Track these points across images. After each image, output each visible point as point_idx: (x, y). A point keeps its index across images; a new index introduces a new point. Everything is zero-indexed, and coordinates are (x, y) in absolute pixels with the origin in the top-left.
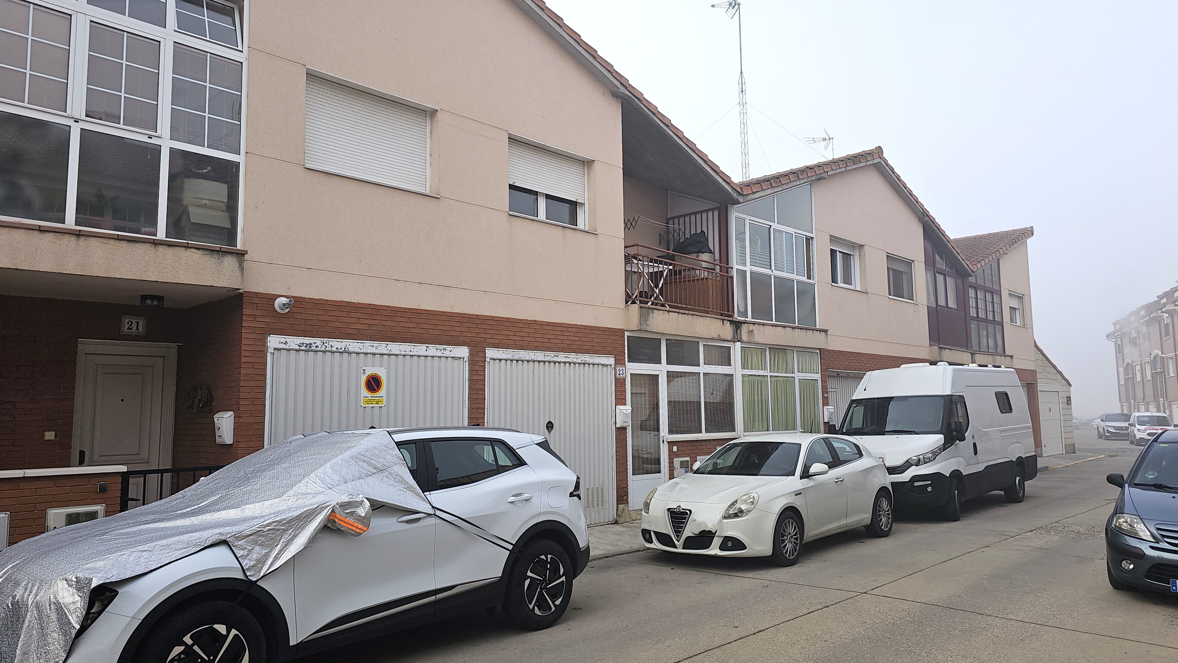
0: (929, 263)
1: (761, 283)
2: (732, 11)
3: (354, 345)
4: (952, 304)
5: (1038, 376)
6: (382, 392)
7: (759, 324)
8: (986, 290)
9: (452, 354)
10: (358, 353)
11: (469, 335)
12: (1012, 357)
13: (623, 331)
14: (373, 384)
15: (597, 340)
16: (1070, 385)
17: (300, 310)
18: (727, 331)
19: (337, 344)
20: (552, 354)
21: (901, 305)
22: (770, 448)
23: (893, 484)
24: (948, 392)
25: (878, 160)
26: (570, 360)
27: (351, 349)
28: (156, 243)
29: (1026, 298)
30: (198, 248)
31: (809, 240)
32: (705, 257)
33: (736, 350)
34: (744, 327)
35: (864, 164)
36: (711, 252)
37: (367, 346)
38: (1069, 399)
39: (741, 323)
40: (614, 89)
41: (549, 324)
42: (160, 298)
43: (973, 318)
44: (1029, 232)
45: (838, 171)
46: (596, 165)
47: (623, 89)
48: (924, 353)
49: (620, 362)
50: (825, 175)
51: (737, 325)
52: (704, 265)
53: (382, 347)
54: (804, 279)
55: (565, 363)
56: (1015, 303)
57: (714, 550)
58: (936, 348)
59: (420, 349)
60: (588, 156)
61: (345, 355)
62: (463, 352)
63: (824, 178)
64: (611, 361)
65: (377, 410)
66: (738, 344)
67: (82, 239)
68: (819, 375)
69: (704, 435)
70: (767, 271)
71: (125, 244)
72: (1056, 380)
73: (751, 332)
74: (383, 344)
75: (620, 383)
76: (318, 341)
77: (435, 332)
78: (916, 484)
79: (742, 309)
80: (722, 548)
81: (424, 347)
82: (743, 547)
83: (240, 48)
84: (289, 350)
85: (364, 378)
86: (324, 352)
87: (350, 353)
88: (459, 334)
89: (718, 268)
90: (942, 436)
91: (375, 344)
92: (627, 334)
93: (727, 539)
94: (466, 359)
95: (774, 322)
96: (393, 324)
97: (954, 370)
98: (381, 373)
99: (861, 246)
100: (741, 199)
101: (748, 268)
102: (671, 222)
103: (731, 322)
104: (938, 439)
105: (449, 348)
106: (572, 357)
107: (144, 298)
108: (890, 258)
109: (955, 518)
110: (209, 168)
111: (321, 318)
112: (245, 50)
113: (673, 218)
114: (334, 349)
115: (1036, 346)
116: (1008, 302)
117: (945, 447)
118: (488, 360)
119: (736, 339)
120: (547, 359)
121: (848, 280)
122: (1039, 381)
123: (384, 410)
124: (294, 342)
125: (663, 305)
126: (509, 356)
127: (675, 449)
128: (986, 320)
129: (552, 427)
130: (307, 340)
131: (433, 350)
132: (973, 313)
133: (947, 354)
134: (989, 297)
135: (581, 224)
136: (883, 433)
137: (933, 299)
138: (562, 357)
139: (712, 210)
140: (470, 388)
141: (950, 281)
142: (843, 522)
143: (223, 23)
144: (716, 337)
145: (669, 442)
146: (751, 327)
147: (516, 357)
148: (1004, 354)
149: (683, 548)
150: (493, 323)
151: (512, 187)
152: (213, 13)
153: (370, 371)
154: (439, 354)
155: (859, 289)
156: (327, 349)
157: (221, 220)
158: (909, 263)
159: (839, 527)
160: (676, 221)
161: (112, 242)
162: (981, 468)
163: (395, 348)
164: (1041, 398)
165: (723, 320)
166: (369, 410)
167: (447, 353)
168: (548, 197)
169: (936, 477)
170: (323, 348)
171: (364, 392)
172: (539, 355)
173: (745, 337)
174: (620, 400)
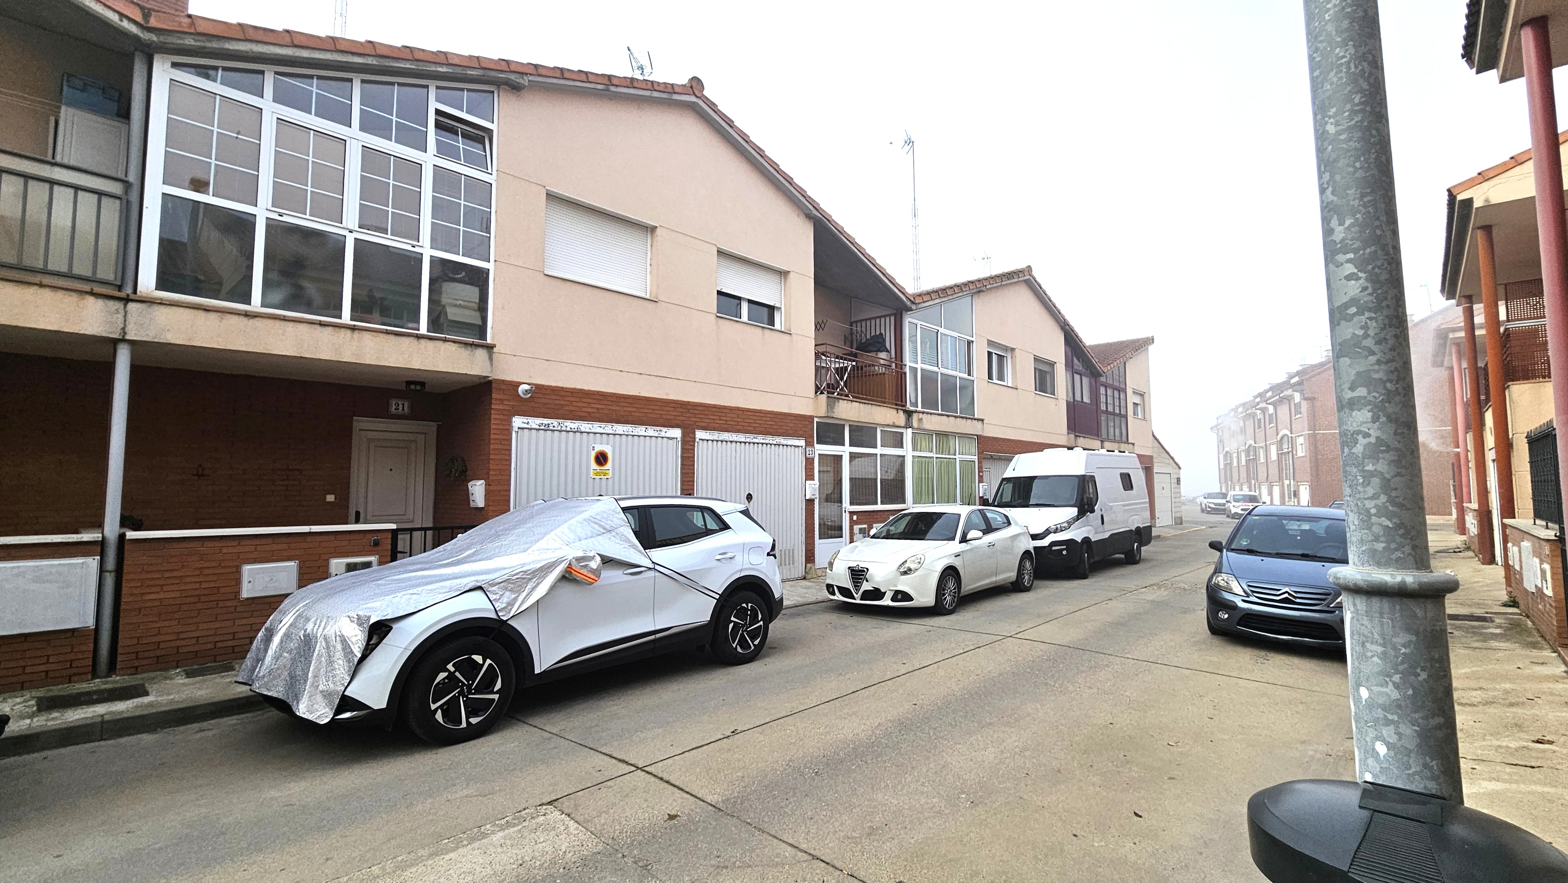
0: (1069, 365)
1: (929, 379)
2: (907, 148)
3: (585, 426)
4: (1086, 400)
5: (1155, 460)
6: (609, 466)
7: (927, 413)
8: (1114, 388)
9: (667, 435)
10: (588, 433)
11: (681, 418)
12: (1133, 444)
13: (812, 417)
14: (601, 459)
15: (791, 425)
16: (1180, 468)
17: (540, 396)
18: (901, 418)
19: (570, 425)
20: (752, 436)
21: (1044, 400)
22: (935, 517)
23: (1035, 548)
24: (1083, 473)
25: (1027, 277)
26: (767, 442)
27: (583, 429)
28: (419, 337)
29: (1146, 396)
30: (454, 342)
31: (970, 343)
32: (883, 355)
33: (908, 434)
34: (915, 416)
35: (1016, 280)
36: (887, 351)
37: (596, 427)
38: (1178, 480)
39: (912, 412)
40: (808, 212)
41: (749, 410)
42: (422, 384)
43: (1103, 412)
44: (1150, 341)
45: (995, 285)
46: (791, 275)
47: (815, 212)
48: (1063, 440)
49: (809, 444)
50: (984, 289)
51: (909, 414)
52: (882, 362)
53: (608, 428)
54: (966, 376)
55: (763, 444)
56: (1137, 400)
57: (887, 602)
58: (1072, 436)
59: (640, 430)
60: (785, 268)
61: (578, 434)
62: (677, 433)
63: (983, 291)
64: (802, 443)
65: (604, 481)
66: (910, 430)
67: (356, 332)
68: (976, 457)
69: (879, 507)
70: (935, 369)
71: (392, 337)
72: (1169, 464)
73: (920, 420)
74: (609, 425)
75: (809, 462)
76: (555, 422)
77: (653, 416)
78: (1054, 548)
79: (913, 400)
80: (893, 600)
81: (643, 428)
82: (912, 599)
83: (490, 171)
84: (530, 429)
85: (593, 455)
86: (560, 431)
87: (582, 432)
88: (673, 417)
89: (894, 365)
90: (1076, 509)
91: (603, 425)
92: (816, 420)
93: (897, 592)
94: (679, 439)
95: (940, 412)
96: (618, 408)
97: (1088, 455)
98: (608, 449)
99: (1013, 350)
100: (914, 307)
101: (919, 366)
102: (854, 325)
103: (905, 411)
104: (1074, 511)
105: (664, 429)
106: (769, 439)
107: (409, 383)
108: (1037, 359)
109: (1084, 577)
110: (463, 274)
111: (557, 402)
112: (494, 173)
113: (856, 322)
114: (568, 429)
115: (1154, 436)
116: (1132, 399)
117: (1078, 518)
118: (697, 440)
119: (908, 425)
120: (748, 440)
121: (1001, 377)
122: (1155, 465)
123: (610, 481)
124: (535, 422)
125: (847, 396)
126: (715, 438)
127: (855, 518)
128: (1113, 414)
129: (751, 498)
130: (546, 421)
131: (651, 431)
132: (1103, 408)
133: (1081, 441)
134: (1116, 393)
135: (777, 326)
136: (1027, 506)
137: (1071, 394)
138: (760, 439)
139: (890, 315)
140: (682, 464)
141: (1085, 380)
142: (994, 579)
143: (476, 149)
144: (891, 424)
145: (850, 512)
146: (921, 415)
147: (721, 439)
148: (1127, 442)
149: (861, 599)
150: (702, 408)
151: (720, 293)
152: (466, 141)
153: (599, 448)
154: (656, 434)
155: (1010, 385)
156: (562, 429)
157: (473, 318)
158: (1052, 364)
159: (991, 583)
160: (859, 324)
161: (381, 335)
162: (1106, 535)
163: (620, 428)
164: (1157, 479)
165: (897, 409)
166: (597, 481)
167: (663, 434)
168: (750, 302)
169: (1070, 543)
170: (559, 428)
171: (594, 465)
172: (741, 437)
173: (915, 424)
174: (809, 476)
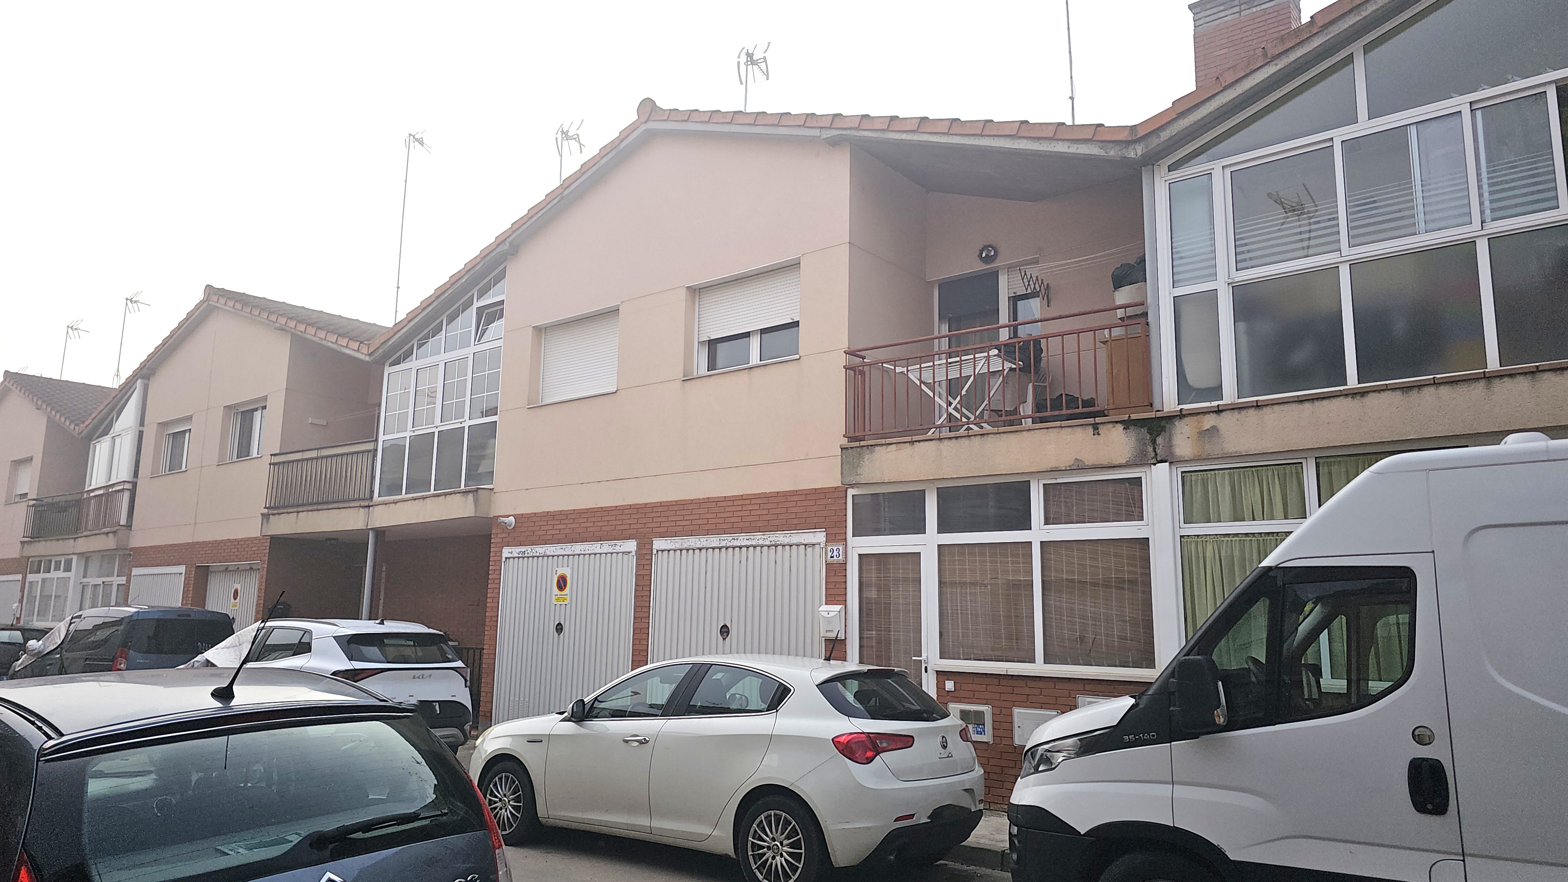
3: (550, 549)
6: (567, 591)
9: (622, 549)
10: (553, 557)
11: (636, 526)
13: (841, 490)
14: (562, 583)
19: (540, 550)
20: (729, 537)
27: (549, 553)
30: (458, 493)
33: (1155, 481)
34: (1183, 427)
37: (559, 549)
46: (802, 262)
49: (836, 536)
51: (1156, 426)
53: (568, 549)
55: (748, 547)
59: (596, 547)
61: (545, 559)
62: (631, 545)
64: (820, 537)
65: (563, 607)
66: (1163, 469)
69: (1039, 668)
71: (437, 499)
74: (569, 546)
75: (835, 570)
77: (609, 529)
84: (514, 558)
85: (555, 579)
86: (533, 557)
87: (548, 556)
88: (627, 527)
91: (564, 546)
92: (850, 492)
94: (634, 553)
95: (1352, 386)
96: (577, 526)
98: (566, 571)
100: (1135, 152)
101: (1222, 282)
105: (619, 543)
114: (538, 554)
118: (655, 552)
119: (1155, 457)
123: (568, 606)
124: (516, 551)
127: (949, 685)
129: (728, 633)
130: (523, 549)
131: (606, 547)
145: (938, 673)
147: (685, 546)
150: (660, 509)
153: (561, 571)
154: (611, 550)
156: (534, 555)
161: (433, 498)
163: (578, 548)
166: (558, 606)
167: (618, 549)
168: (764, 331)
170: (532, 554)
171: (556, 590)
174: (835, 596)
